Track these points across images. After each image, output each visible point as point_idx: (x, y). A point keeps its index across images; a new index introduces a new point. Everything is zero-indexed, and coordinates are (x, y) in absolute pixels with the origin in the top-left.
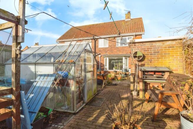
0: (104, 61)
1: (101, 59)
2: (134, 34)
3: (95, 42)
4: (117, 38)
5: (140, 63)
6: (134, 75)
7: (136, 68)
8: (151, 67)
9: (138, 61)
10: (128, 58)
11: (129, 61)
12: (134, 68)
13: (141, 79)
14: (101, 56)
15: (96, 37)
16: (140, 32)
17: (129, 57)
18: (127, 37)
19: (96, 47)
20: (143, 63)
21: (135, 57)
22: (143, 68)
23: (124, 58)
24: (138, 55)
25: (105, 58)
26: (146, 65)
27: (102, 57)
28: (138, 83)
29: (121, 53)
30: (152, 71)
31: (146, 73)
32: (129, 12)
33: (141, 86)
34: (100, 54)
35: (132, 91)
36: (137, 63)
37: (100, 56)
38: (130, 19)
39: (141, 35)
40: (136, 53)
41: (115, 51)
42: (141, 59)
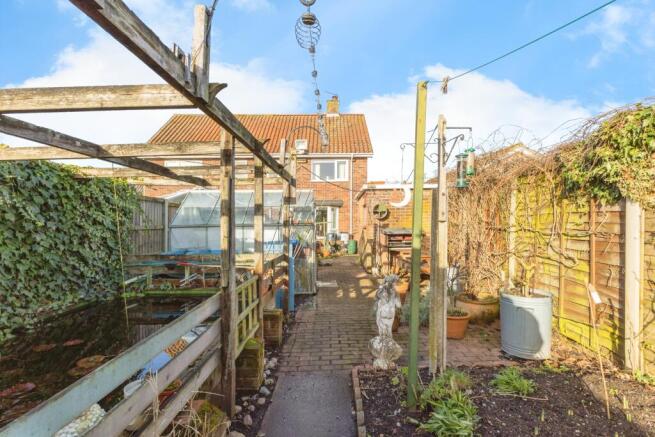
2: (352, 155)
4: (313, 162)
5: (382, 223)
6: (373, 243)
7: (376, 230)
8: (399, 229)
9: (380, 220)
10: (337, 210)
11: (339, 215)
12: (372, 230)
13: (386, 247)
16: (364, 151)
17: (340, 207)
18: (336, 162)
20: (386, 222)
21: (375, 213)
22: (388, 230)
23: (329, 209)
24: (380, 210)
26: (391, 226)
28: (380, 254)
29: (321, 198)
30: (400, 235)
31: (392, 239)
32: (335, 97)
33: (385, 257)
35: (370, 268)
36: (378, 222)
38: (337, 115)
39: (366, 158)
40: (377, 207)
42: (384, 216)
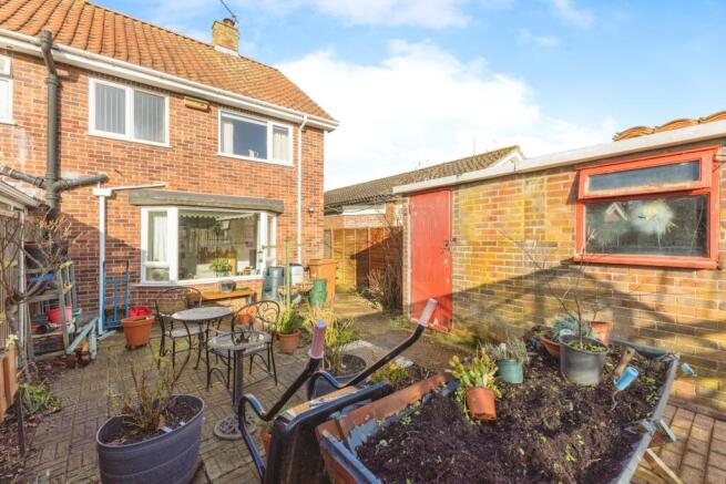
0: (135, 226)
1: (112, 212)
2: (305, 118)
3: (59, 88)
4: (221, 113)
10: (274, 220)
11: (278, 231)
14: (114, 196)
15: (73, 54)
17: (279, 214)
18: (270, 125)
19: (64, 125)
23: (264, 216)
25: (145, 212)
27: (121, 199)
29: (241, 193)
34: (104, 180)
37: (101, 191)
38: (235, 54)
41: (214, 175)
